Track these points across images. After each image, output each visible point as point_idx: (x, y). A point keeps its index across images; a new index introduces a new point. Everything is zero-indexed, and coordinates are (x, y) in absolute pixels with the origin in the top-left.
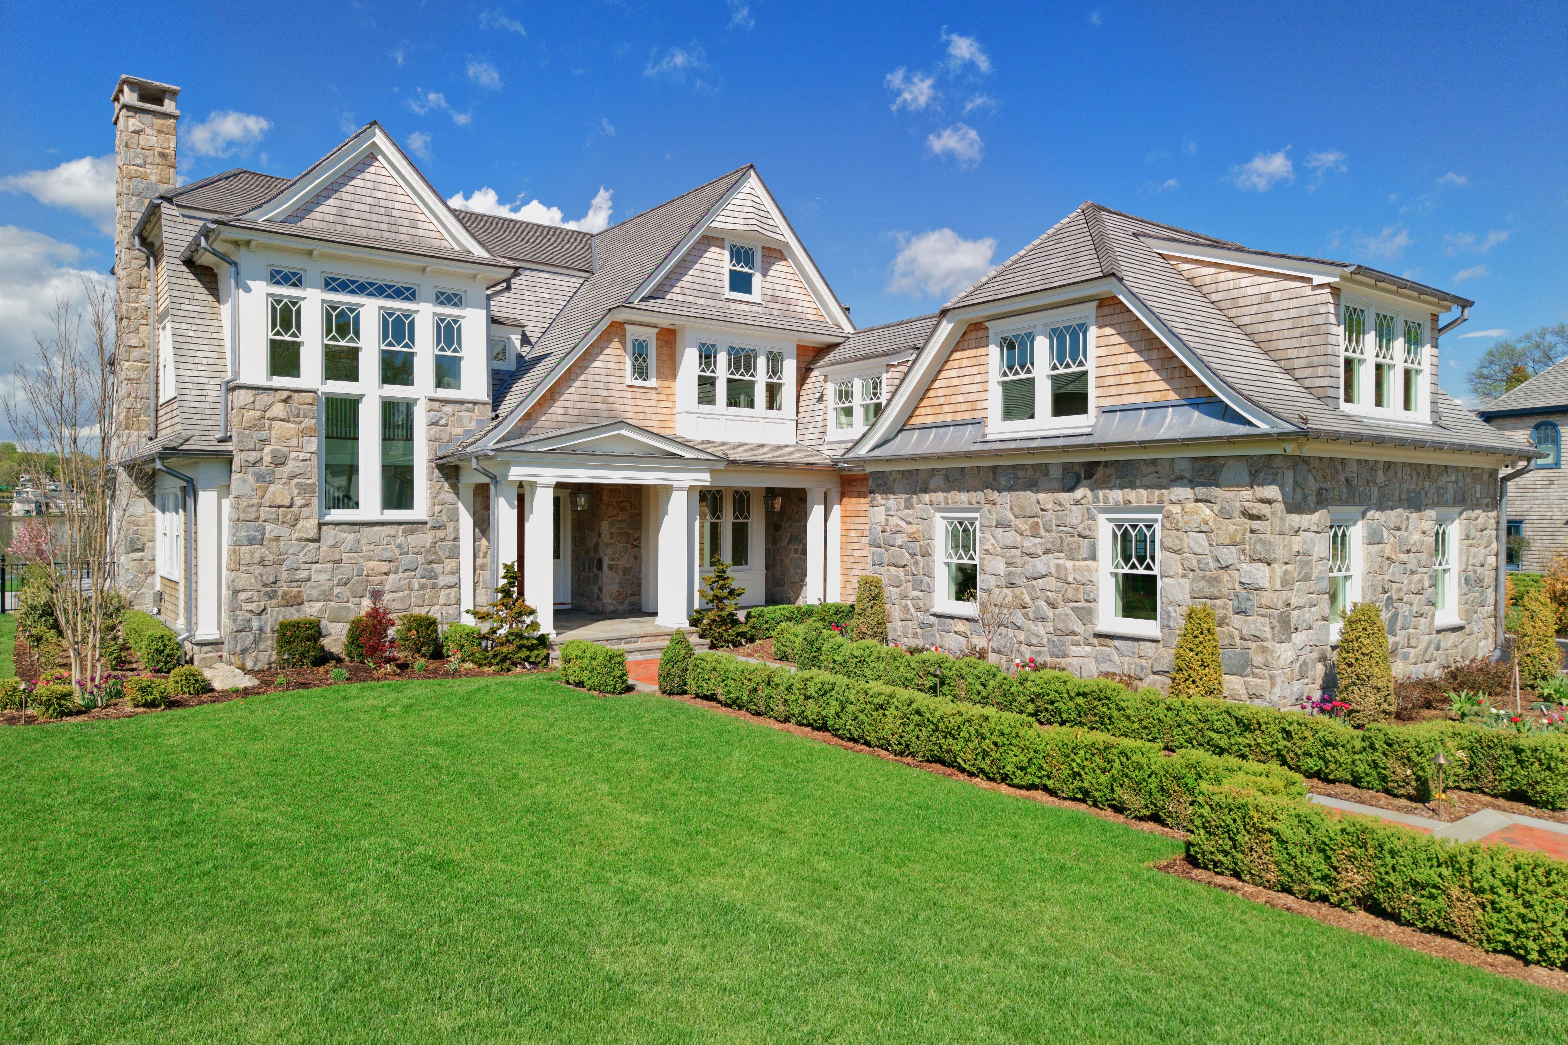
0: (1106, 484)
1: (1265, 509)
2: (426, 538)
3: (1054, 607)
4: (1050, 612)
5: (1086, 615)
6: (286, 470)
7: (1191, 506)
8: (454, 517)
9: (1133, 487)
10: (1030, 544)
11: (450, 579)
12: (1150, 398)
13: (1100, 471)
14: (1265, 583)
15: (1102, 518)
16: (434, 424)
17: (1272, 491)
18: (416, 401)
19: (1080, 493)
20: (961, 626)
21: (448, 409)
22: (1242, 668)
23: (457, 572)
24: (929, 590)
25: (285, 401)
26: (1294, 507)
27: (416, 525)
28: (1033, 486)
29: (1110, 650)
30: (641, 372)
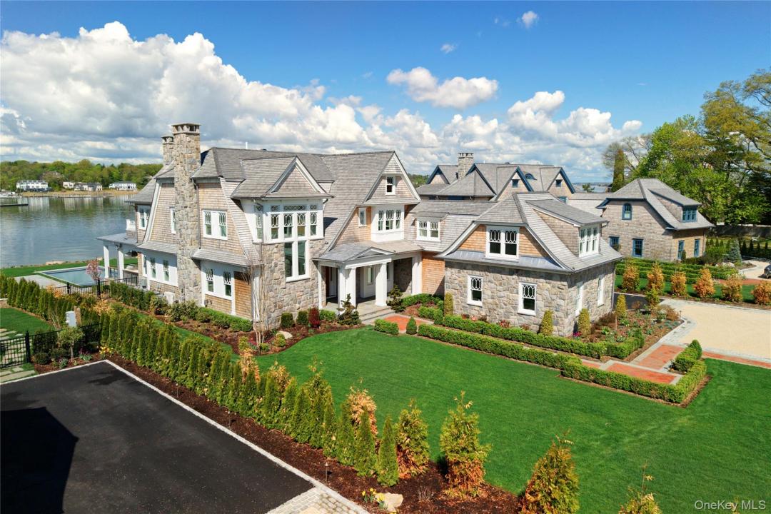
0: (522, 275)
1: (563, 287)
2: (310, 283)
3: (506, 305)
4: (504, 307)
5: (515, 308)
6: (278, 268)
7: (545, 284)
8: (317, 276)
9: (529, 277)
10: (499, 288)
11: (317, 295)
12: (534, 255)
13: (520, 272)
14: (563, 304)
15: (520, 284)
16: (312, 247)
17: (565, 283)
18: (305, 241)
19: (514, 276)
20: (476, 308)
21: (315, 242)
22: (557, 324)
23: (317, 293)
24: (466, 297)
25: (277, 247)
26: (570, 286)
27: (307, 280)
28: (500, 272)
29: (522, 317)
30: (362, 222)
